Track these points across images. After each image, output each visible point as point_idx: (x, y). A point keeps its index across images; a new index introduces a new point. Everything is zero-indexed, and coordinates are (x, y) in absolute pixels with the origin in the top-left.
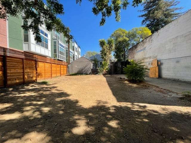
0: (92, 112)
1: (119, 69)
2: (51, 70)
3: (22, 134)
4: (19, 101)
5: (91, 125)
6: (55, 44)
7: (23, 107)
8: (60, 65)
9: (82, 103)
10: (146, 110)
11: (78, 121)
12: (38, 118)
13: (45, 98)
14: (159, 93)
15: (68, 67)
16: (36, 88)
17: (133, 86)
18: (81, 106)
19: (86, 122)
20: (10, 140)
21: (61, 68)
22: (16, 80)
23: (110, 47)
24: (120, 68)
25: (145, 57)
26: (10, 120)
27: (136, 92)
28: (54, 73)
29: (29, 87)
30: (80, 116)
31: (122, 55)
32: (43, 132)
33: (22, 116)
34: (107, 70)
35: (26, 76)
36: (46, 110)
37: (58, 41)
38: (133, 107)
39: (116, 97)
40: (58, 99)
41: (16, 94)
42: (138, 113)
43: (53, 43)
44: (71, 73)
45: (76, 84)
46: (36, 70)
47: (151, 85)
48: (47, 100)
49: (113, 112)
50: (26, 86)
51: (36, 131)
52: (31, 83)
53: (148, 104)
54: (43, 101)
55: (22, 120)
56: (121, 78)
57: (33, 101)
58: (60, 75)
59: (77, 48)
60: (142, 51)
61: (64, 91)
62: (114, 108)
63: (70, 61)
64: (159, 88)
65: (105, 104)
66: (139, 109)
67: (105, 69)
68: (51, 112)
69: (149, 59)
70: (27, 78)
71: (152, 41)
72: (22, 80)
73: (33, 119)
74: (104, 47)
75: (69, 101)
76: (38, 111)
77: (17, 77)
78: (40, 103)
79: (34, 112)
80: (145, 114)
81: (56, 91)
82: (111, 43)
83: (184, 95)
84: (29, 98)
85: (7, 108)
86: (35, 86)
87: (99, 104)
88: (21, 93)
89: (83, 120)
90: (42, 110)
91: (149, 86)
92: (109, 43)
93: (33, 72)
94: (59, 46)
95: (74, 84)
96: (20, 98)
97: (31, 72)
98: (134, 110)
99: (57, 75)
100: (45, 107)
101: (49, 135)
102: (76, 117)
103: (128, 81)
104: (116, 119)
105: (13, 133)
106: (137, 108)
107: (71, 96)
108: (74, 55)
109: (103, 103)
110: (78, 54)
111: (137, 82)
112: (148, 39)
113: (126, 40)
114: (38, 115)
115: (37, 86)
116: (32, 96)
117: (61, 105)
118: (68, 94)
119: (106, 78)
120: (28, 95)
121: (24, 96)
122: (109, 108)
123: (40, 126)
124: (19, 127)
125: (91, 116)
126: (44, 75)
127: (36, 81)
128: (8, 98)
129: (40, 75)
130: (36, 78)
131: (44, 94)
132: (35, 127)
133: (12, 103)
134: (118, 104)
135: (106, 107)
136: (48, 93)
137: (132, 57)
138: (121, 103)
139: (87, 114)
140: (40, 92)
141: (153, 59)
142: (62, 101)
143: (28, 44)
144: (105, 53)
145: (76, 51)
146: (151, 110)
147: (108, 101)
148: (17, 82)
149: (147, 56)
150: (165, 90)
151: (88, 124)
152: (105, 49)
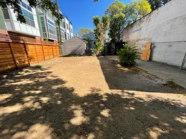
0: (87, 101)
1: (112, 50)
2: (43, 53)
3: (27, 126)
4: (16, 91)
5: (86, 115)
6: (42, 21)
7: (23, 98)
8: (51, 46)
9: (77, 91)
10: (134, 97)
11: (75, 112)
12: (39, 109)
13: (42, 86)
14: (147, 79)
15: (60, 48)
16: (31, 75)
17: (125, 70)
18: (77, 94)
19: (82, 112)
20: (18, 133)
21: (53, 50)
22: (7, 66)
23: (105, 26)
24: (114, 49)
25: (140, 38)
26: (14, 113)
27: (126, 78)
28: (47, 55)
29: (23, 73)
30: (77, 106)
31: (117, 34)
32: (46, 124)
33: (24, 107)
34: (101, 51)
35: (17, 61)
36: (45, 101)
37: (46, 17)
38: (123, 95)
39: (108, 84)
40: (55, 87)
41: (12, 83)
42: (127, 101)
43: (40, 18)
44: (64, 55)
45: (71, 69)
46: (27, 54)
47: (141, 69)
48: (44, 89)
49: (105, 101)
50: (19, 72)
51: (39, 122)
52: (24, 68)
53: (136, 91)
54: (41, 90)
55: (24, 112)
56: (114, 61)
57: (30, 90)
58: (53, 56)
59: (68, 24)
60: (138, 32)
61: (59, 77)
62: (106, 96)
63: (62, 40)
64: (148, 73)
65: (99, 92)
66: (128, 97)
67: (99, 50)
68: (50, 102)
69: (143, 40)
70: (19, 63)
71: (150, 20)
72: (14, 66)
73: (34, 111)
74: (99, 25)
75: (65, 89)
76: (37, 101)
77: (8, 63)
78: (38, 92)
79: (34, 103)
80: (133, 102)
81: (51, 78)
82: (105, 21)
83: (168, 82)
84: (27, 87)
85: (7, 99)
86: (29, 72)
87: (93, 92)
88: (17, 80)
89: (80, 110)
90: (41, 100)
91: (139, 71)
92: (103, 21)
93: (24, 56)
94: (48, 23)
95: (69, 67)
96: (17, 87)
97: (21, 57)
98: (124, 97)
99: (50, 57)
100: (44, 97)
101: (52, 126)
102: (73, 107)
103: (120, 64)
104: (108, 108)
105: (19, 125)
106: (126, 96)
107: (67, 83)
108: (65, 33)
109: (97, 90)
110: (70, 31)
111: (129, 66)
112: (146, 18)
113: (122, 17)
114: (38, 105)
115: (31, 72)
116: (28, 85)
117: (58, 94)
118: (64, 80)
119: (100, 61)
120: (24, 84)
121: (21, 85)
122: (102, 96)
123: (42, 117)
124: (23, 119)
125: (86, 105)
126: (36, 58)
127: (29, 65)
128: (4, 87)
129: (32, 59)
130: (29, 62)
131: (40, 82)
132: (37, 118)
133: (10, 93)
134: (110, 92)
135: (99, 95)
136: (43, 80)
137: (127, 37)
138: (113, 90)
139: (83, 104)
140: (35, 79)
141: (148, 41)
142: (58, 89)
143: (10, 21)
144: (99, 33)
145: (68, 28)
146: (137, 98)
147: (101, 88)
148: (9, 68)
149: (141, 38)
150: (152, 75)
151: (84, 114)
152: (99, 28)
